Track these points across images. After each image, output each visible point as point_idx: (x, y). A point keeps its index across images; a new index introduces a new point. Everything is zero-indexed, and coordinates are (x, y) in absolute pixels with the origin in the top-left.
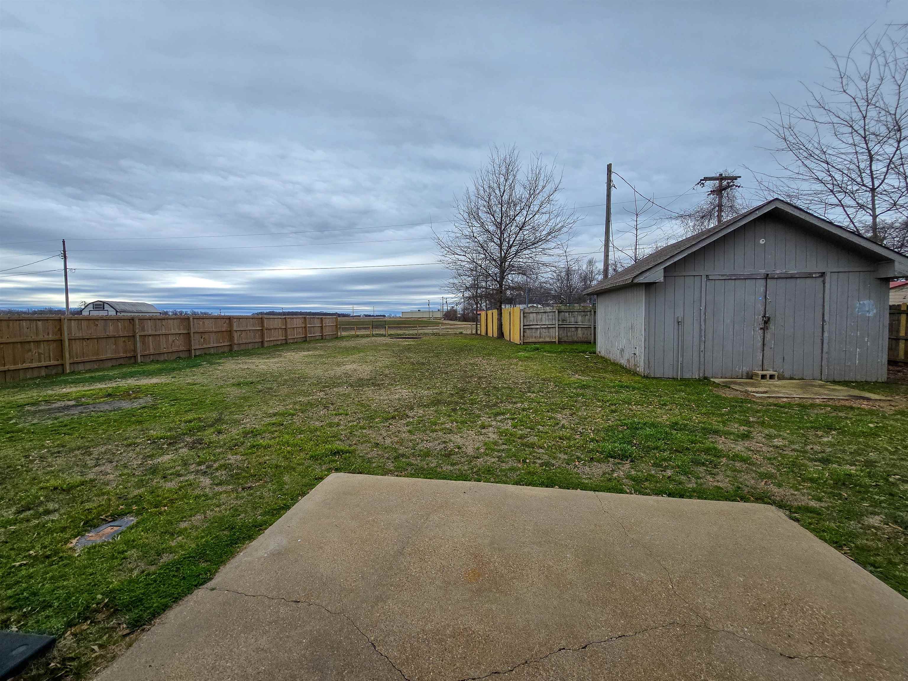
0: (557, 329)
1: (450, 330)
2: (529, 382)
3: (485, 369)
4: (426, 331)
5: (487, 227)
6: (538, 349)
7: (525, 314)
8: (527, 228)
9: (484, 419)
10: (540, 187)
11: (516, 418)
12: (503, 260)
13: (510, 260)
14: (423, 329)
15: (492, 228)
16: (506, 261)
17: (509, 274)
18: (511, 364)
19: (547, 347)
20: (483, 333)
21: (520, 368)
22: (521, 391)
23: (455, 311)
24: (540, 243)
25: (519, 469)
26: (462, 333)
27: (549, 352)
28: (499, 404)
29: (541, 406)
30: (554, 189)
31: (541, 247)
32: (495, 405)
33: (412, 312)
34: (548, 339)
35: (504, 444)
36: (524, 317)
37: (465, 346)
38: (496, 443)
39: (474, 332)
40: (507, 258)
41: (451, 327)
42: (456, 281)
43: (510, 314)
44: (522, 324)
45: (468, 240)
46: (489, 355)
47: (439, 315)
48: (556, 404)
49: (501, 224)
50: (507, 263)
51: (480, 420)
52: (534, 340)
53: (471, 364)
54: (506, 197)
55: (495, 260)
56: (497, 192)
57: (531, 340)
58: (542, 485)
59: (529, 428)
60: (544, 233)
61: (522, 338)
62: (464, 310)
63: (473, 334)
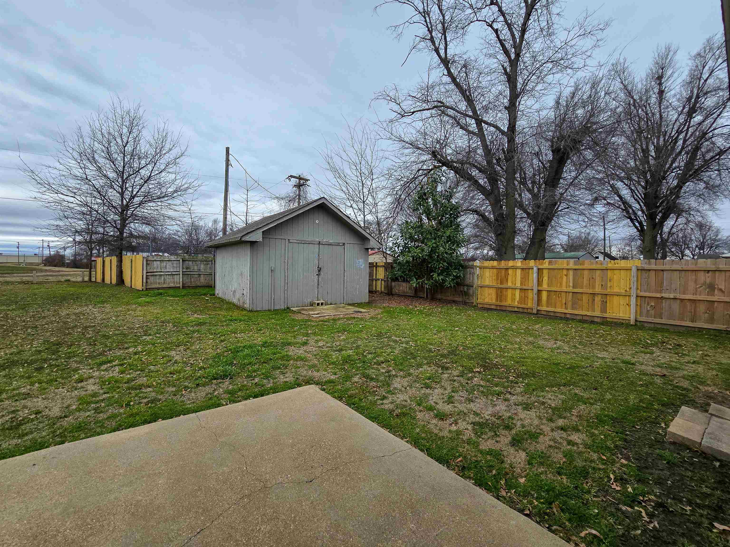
0: (181, 275)
1: (50, 278)
2: (147, 326)
3: (95, 318)
4: (8, 279)
5: (105, 172)
6: (161, 294)
7: (148, 262)
8: (152, 182)
9: (84, 371)
10: (166, 148)
11: (125, 363)
12: (125, 208)
13: (133, 209)
14: (4, 277)
15: (112, 175)
16: (127, 210)
17: (132, 222)
18: (129, 310)
19: (171, 292)
20: (99, 279)
21: (138, 313)
22: (135, 336)
23: (63, 257)
24: (166, 198)
25: (121, 414)
26: (69, 280)
27: (172, 296)
28: (106, 352)
29: (156, 346)
30: (180, 153)
31: (167, 202)
32: (100, 354)
34: (172, 285)
35: (106, 393)
36: (147, 264)
37: (71, 295)
38: (95, 395)
39: (86, 279)
40: (128, 207)
41: (54, 274)
42: (61, 223)
43: (132, 261)
44: (145, 272)
45: (79, 182)
46: (103, 302)
47: (36, 260)
48: (172, 343)
49: (123, 173)
50: (129, 212)
51: (78, 373)
52: (157, 286)
53: (75, 314)
54: (129, 148)
55: (115, 207)
56: (119, 141)
57: (154, 286)
58: (146, 422)
59: (139, 370)
60: (170, 190)
61: (144, 284)
62: (75, 255)
63: (86, 282)
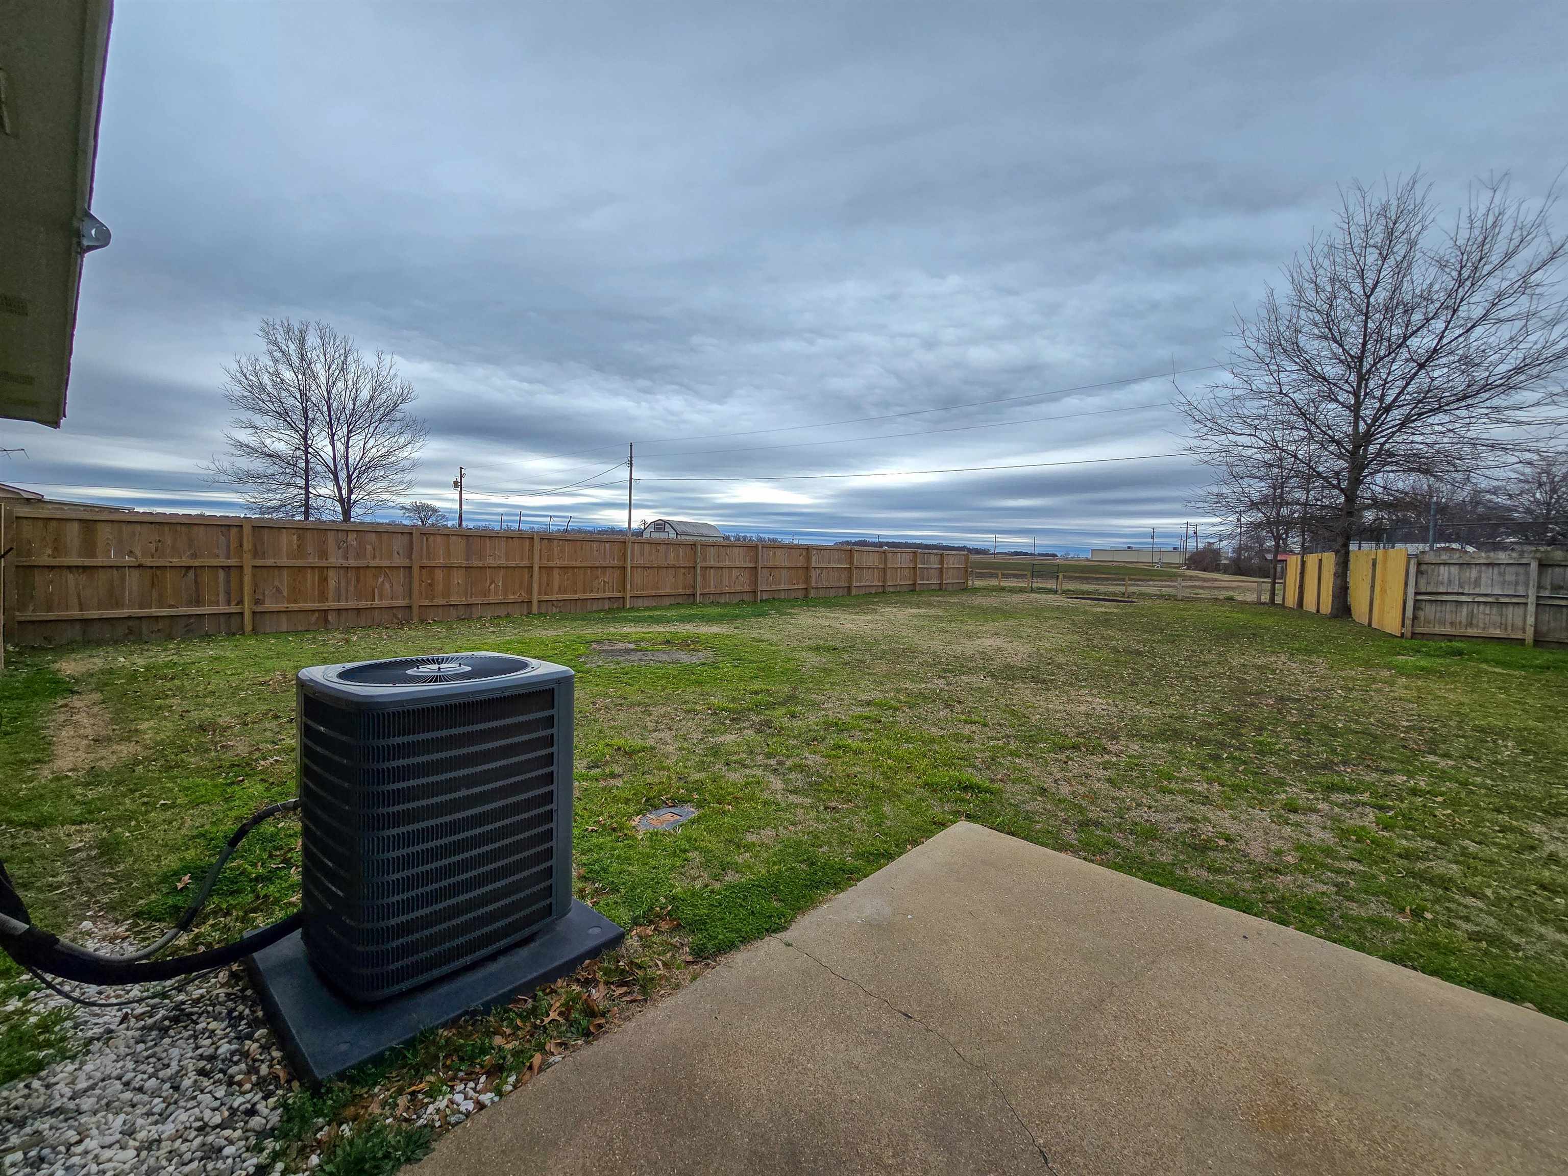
0: (1531, 608)
1: (1201, 591)
2: (1432, 729)
3: (1297, 683)
4: (1144, 589)
5: (1318, 368)
6: (1460, 653)
7: (1421, 566)
8: (1444, 360)
9: (1295, 791)
10: (1495, 258)
11: (1391, 808)
12: (1362, 440)
13: (1382, 440)
14: (1138, 585)
15: (1332, 370)
16: (1370, 443)
17: (1379, 471)
18: (1374, 681)
19: (1493, 651)
20: (1291, 600)
21: (1403, 693)
22: (1405, 747)
23: (1217, 553)
24: (1486, 395)
25: (1402, 928)
26: (1231, 599)
27: (1498, 663)
28: (1336, 764)
29: (1473, 792)
30: (1545, 255)
31: (1488, 404)
32: (1324, 766)
33: (1113, 550)
34: (1497, 632)
35: (1355, 860)
36: (1419, 572)
37: (1241, 627)
38: (1328, 852)
39: (1265, 598)
40: (1373, 435)
41: (1206, 584)
42: (1225, 490)
43: (1374, 565)
44: (1411, 591)
45: (1265, 402)
46: (1309, 652)
47: (1177, 559)
48: (1527, 798)
49: (1361, 359)
50: (1372, 449)
51: (1285, 791)
52: (1448, 630)
53: (1258, 668)
54: (1381, 295)
55: (1338, 443)
56: (1356, 287)
57: (1438, 629)
58: (1478, 985)
59: (1432, 838)
60: (1502, 368)
61: (1408, 622)
62: (1239, 550)
63: (1264, 604)
